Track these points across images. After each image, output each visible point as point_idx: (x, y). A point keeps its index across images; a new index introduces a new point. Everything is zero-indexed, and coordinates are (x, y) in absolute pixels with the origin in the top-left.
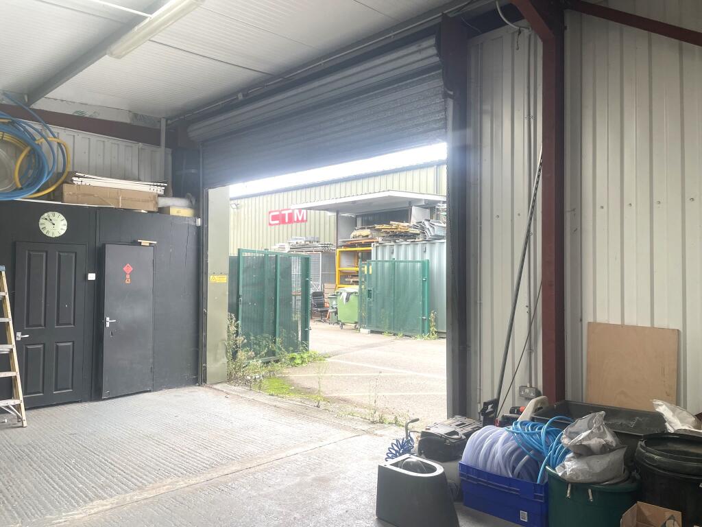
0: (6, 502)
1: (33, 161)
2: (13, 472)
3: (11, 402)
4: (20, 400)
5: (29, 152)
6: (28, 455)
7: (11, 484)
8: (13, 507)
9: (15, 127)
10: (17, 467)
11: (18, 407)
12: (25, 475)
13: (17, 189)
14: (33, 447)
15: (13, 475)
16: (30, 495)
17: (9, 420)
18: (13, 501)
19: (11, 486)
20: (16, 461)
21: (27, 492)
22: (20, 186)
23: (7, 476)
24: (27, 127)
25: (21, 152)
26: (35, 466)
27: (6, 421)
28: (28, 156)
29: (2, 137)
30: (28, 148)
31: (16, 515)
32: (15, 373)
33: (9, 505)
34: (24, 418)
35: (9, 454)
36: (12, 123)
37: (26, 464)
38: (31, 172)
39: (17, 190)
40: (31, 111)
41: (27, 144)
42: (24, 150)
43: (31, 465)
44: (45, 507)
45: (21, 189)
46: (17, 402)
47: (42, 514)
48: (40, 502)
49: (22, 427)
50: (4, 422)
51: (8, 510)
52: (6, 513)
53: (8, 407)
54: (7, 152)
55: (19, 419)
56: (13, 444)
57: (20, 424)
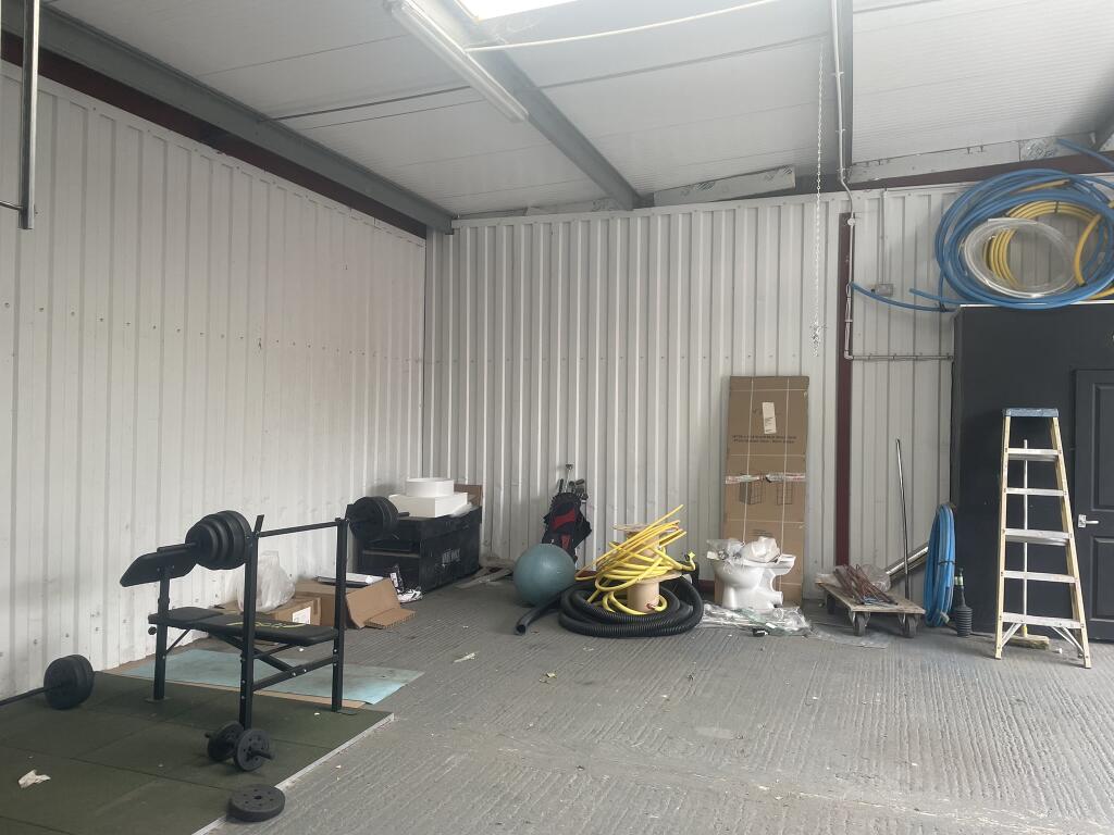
0: (1032, 773)
1: (1106, 237)
2: (1054, 731)
3: (1066, 624)
4: (1080, 623)
5: (1099, 222)
6: (1083, 714)
7: (1047, 750)
8: (1041, 785)
9: (1076, 189)
10: (1061, 726)
11: (1077, 633)
12: (1070, 743)
13: (1078, 286)
14: (1094, 704)
15: (1052, 737)
16: (1071, 777)
17: (1065, 650)
18: (1043, 776)
19: (1046, 753)
20: (1062, 717)
21: (1067, 770)
22: (1082, 281)
23: (1044, 735)
24: (1096, 185)
25: (1086, 225)
26: (1089, 733)
27: (1061, 651)
28: (1097, 230)
29: (1056, 209)
30: (1098, 217)
31: (1043, 799)
32: (1074, 578)
33: (1036, 779)
34: (1087, 653)
35: (1054, 703)
36: (1071, 184)
37: (1076, 726)
38: (1102, 255)
39: (1078, 289)
40: (1100, 157)
41: (1094, 211)
42: (1089, 223)
43: (1084, 732)
44: (1090, 805)
45: (1084, 285)
46: (1075, 625)
47: (1083, 813)
48: (1085, 795)
49: (1083, 666)
50: (1058, 652)
51: (1034, 787)
52: (1029, 790)
53: (1061, 629)
54: (1064, 232)
55: (1081, 655)
56: (1064, 689)
57: (1081, 662)
